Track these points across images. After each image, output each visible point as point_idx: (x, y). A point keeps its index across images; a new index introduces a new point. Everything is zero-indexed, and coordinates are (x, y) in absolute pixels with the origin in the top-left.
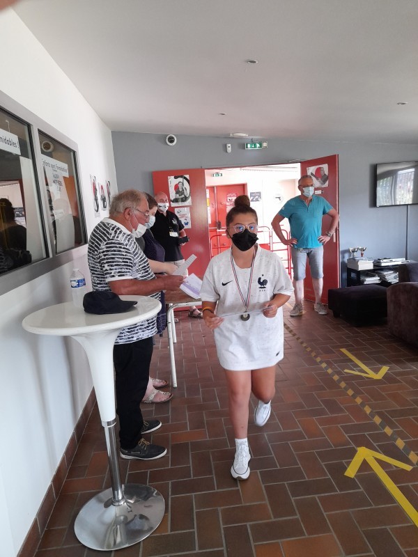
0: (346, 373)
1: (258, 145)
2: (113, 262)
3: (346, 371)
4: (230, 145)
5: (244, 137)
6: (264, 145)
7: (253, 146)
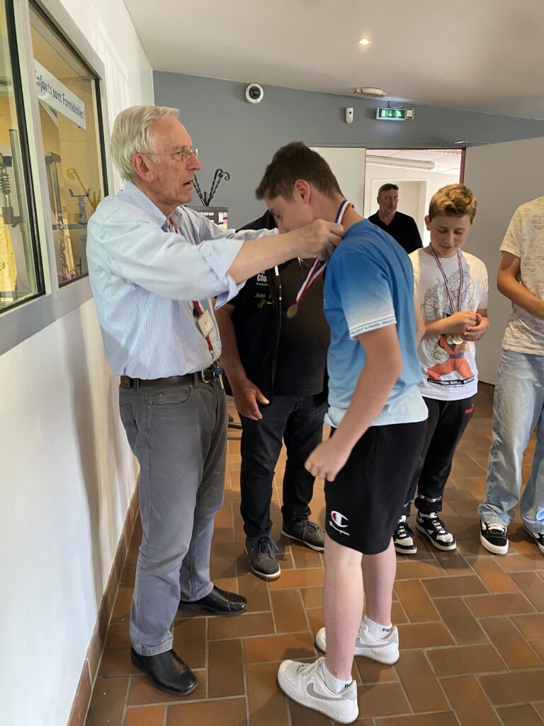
1: (398, 114)
4: (351, 110)
5: (378, 98)
6: (408, 115)
7: (391, 115)
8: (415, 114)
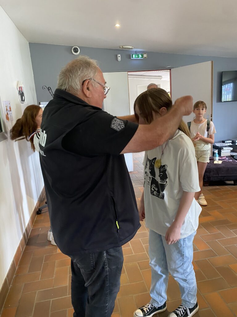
1: (140, 56)
4: (120, 55)
5: (130, 50)
6: (144, 56)
7: (137, 57)
8: (148, 56)
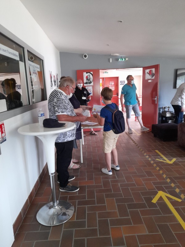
0: (157, 160)
1: (124, 59)
2: (59, 107)
3: (157, 159)
4: (111, 59)
5: (118, 56)
6: (126, 60)
